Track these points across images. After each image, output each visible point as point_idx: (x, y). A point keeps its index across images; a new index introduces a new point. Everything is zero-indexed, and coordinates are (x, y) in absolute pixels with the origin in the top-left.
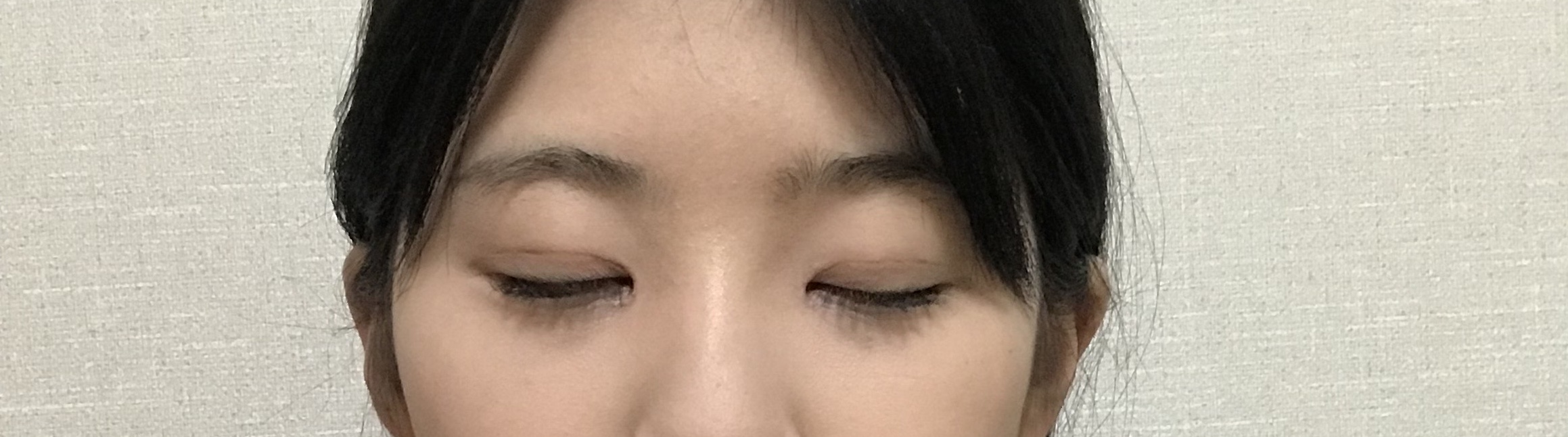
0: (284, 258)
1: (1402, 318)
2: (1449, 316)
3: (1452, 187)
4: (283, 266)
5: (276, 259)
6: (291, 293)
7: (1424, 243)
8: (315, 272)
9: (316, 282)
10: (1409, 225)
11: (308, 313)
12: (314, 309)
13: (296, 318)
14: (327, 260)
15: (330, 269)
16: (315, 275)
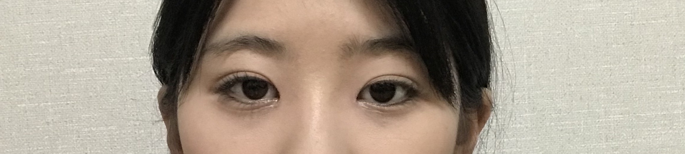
0: (131, 91)
1: (622, 116)
2: (642, 115)
3: (643, 58)
4: (131, 94)
5: (128, 91)
6: (134, 106)
7: (631, 83)
8: (145, 96)
9: (146, 101)
10: (624, 75)
11: (142, 115)
12: (145, 113)
13: (136, 117)
14: (150, 91)
15: (151, 95)
16: (145, 98)
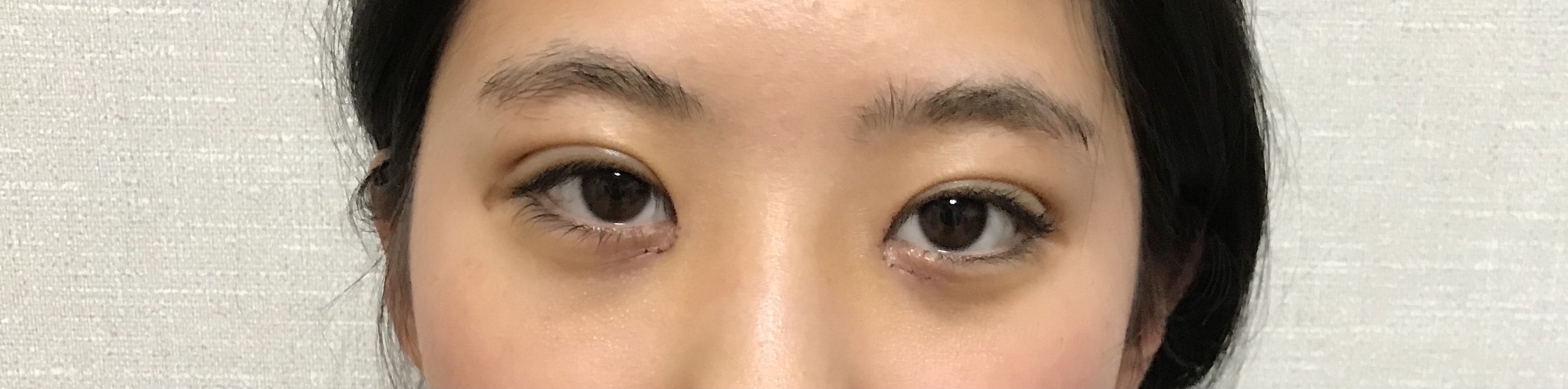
0: (116, 94)
2: (1394, 266)
4: (117, 103)
10: (1367, 162)
